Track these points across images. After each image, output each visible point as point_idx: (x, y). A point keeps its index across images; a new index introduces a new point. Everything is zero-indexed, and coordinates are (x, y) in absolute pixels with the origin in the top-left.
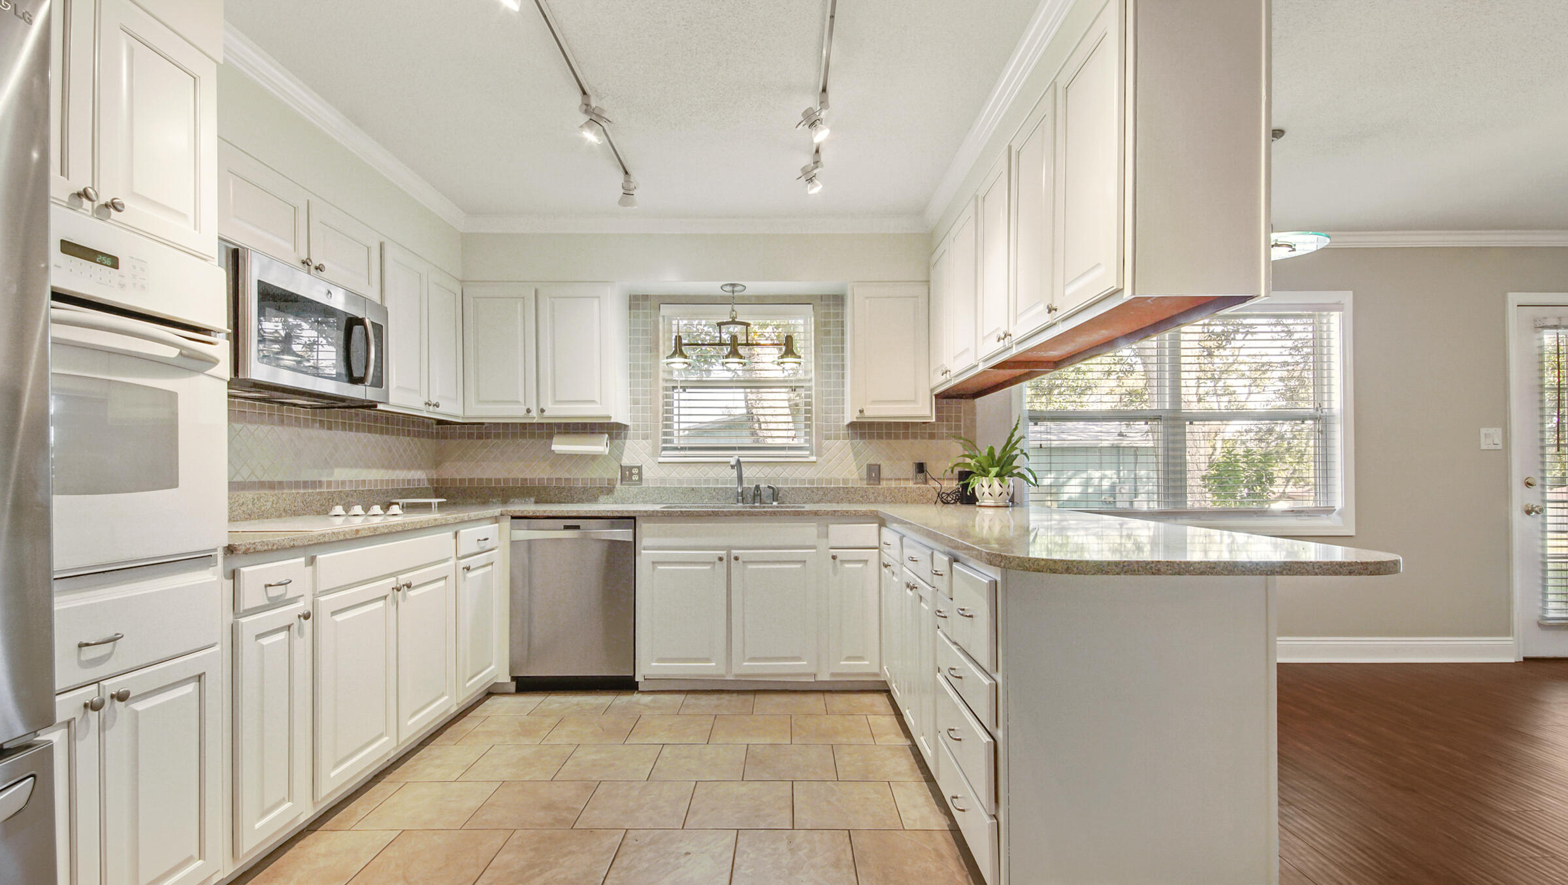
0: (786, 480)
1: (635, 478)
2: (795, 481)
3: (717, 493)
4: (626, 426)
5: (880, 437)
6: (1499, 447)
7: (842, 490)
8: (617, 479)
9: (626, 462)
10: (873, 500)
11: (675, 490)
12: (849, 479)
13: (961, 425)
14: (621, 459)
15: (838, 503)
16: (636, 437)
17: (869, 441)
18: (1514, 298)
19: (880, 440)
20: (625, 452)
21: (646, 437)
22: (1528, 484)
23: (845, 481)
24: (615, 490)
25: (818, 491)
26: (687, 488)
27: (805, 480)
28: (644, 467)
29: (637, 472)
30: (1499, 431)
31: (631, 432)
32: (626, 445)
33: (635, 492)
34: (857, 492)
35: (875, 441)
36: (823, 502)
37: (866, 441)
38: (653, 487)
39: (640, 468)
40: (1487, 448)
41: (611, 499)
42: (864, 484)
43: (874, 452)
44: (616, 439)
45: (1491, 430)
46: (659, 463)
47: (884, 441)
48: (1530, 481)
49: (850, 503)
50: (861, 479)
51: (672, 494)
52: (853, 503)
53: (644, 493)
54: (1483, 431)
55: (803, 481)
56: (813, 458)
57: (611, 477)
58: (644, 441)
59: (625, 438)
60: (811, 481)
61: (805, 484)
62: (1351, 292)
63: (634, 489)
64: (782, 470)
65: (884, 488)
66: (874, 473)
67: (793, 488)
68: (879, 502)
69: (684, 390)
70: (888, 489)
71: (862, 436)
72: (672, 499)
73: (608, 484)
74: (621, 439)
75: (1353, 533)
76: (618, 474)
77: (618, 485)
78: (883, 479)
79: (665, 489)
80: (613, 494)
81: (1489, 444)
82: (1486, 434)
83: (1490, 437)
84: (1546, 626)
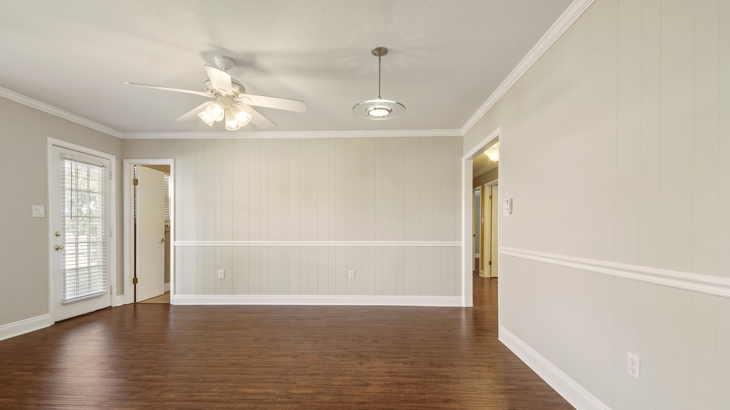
6: (43, 216)
18: (51, 141)
22: (57, 236)
30: (43, 207)
40: (36, 216)
45: (39, 207)
48: (58, 234)
54: (34, 207)
81: (37, 214)
82: (35, 209)
83: (38, 211)
84: (65, 304)
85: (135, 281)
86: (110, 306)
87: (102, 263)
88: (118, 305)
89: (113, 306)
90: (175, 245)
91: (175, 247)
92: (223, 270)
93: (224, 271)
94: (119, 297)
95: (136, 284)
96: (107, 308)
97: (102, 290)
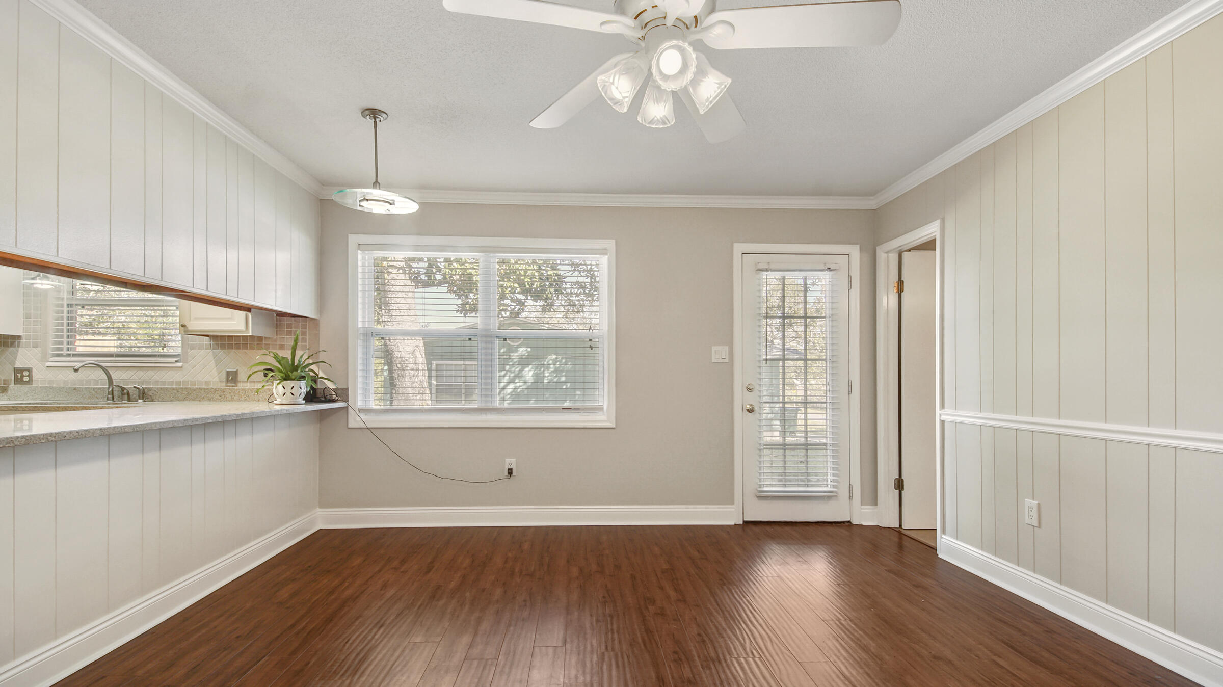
0: (156, 382)
1: (26, 379)
2: (164, 383)
3: (96, 392)
4: (19, 337)
5: (238, 347)
6: (727, 360)
7: (203, 391)
8: (11, 380)
9: (18, 365)
10: (229, 398)
11: (61, 389)
12: (210, 382)
13: (306, 339)
14: (14, 364)
15: (200, 401)
16: (28, 345)
17: (228, 350)
18: (739, 248)
19: (238, 351)
20: (18, 357)
21: (35, 346)
22: (749, 390)
23: (207, 383)
24: (9, 389)
25: (183, 391)
26: (70, 388)
27: (173, 382)
28: (34, 370)
29: (27, 374)
30: (727, 348)
31: (23, 341)
32: (20, 352)
33: (26, 391)
34: (216, 392)
35: (233, 352)
36: (187, 400)
37: (226, 351)
38: (41, 387)
39: (29, 370)
40: (716, 362)
41: (5, 397)
42: (223, 386)
43: (232, 360)
44: (11, 347)
45: (720, 348)
46: (47, 367)
47: (241, 351)
48: (750, 387)
49: (210, 401)
50: (220, 382)
51: (57, 393)
52: (213, 401)
53: (34, 392)
54: (714, 348)
55: (171, 383)
56: (179, 364)
57: (7, 379)
58: (34, 349)
59: (18, 346)
60: (179, 383)
61: (173, 385)
62: (614, 241)
63: (25, 388)
64: (154, 374)
65: (238, 389)
66: (232, 377)
67: (161, 389)
68: (235, 400)
69: (83, 307)
70: (243, 390)
71: (222, 347)
72: (57, 397)
73: (4, 384)
74: (15, 347)
75: (614, 427)
76: (12, 376)
77: (12, 386)
78: (240, 382)
79: (51, 388)
80: (7, 392)
81: (719, 359)
82: (715, 351)
83: (719, 353)
84: (763, 497)
85: (899, 485)
86: (849, 522)
87: (830, 441)
88: (865, 524)
89: (854, 522)
90: (942, 420)
91: (942, 422)
92: (1037, 502)
93: (1039, 505)
94: (868, 509)
95: (902, 492)
96: (843, 522)
97: (831, 487)
